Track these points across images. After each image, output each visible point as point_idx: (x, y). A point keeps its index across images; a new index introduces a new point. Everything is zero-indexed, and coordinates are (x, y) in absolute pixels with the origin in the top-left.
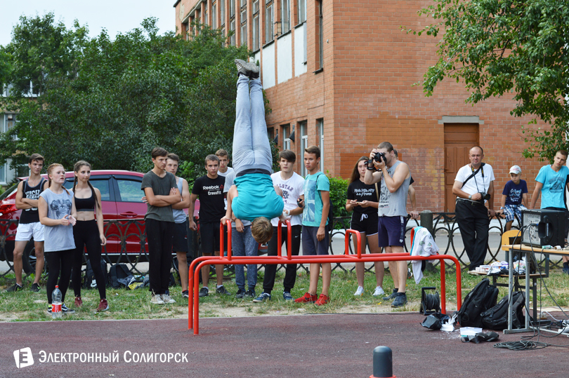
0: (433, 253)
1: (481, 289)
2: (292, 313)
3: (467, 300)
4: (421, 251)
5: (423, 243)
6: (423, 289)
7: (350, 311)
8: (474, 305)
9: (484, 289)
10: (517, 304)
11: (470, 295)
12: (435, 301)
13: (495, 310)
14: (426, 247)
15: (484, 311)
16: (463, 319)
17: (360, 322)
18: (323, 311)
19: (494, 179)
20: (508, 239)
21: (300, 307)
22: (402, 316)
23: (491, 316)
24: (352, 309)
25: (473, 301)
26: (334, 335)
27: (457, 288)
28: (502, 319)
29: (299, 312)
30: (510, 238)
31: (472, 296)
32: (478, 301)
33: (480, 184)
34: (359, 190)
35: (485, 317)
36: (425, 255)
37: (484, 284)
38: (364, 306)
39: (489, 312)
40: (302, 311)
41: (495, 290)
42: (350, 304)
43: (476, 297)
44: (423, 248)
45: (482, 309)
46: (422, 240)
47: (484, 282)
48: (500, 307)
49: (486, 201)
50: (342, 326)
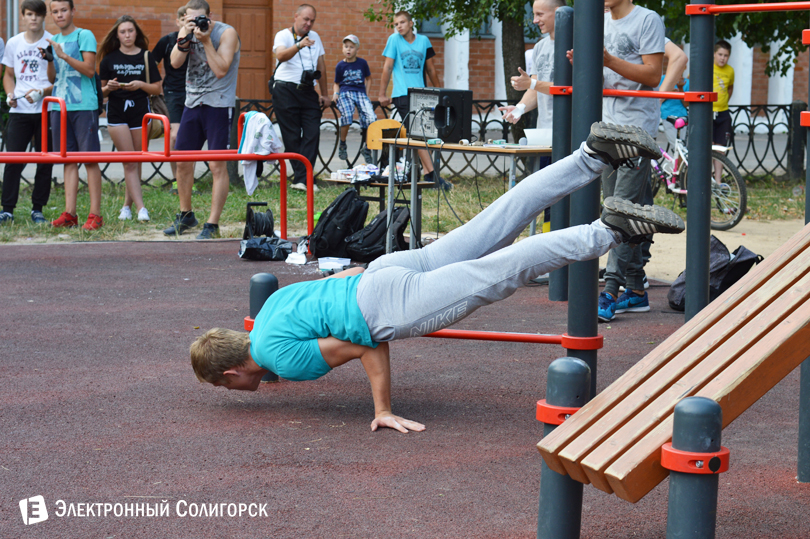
0: (274, 149)
1: (345, 204)
2: (51, 241)
3: (325, 220)
4: (256, 148)
5: (260, 135)
6: (250, 205)
7: (138, 238)
8: (336, 226)
9: (350, 204)
10: (397, 225)
11: (329, 212)
12: (267, 223)
13: (366, 234)
14: (264, 141)
15: (350, 234)
16: (320, 246)
17: (162, 252)
18: (96, 238)
19: (323, 53)
20: (381, 132)
21: (61, 232)
22: (219, 244)
23: (360, 242)
24: (137, 235)
25: (334, 220)
26: (132, 269)
27: (308, 202)
28: (376, 245)
29: (61, 239)
30: (383, 131)
31: (332, 213)
32: (341, 220)
33: (306, 58)
34: (121, 67)
35: (351, 243)
36: (263, 152)
37: (350, 196)
38: (155, 231)
39: (357, 236)
40: (65, 238)
41: (365, 204)
42: (134, 229)
43: (338, 214)
44: (259, 142)
45: (347, 233)
46: (258, 130)
47: (349, 193)
48: (373, 228)
49: (315, 83)
50: (138, 258)
